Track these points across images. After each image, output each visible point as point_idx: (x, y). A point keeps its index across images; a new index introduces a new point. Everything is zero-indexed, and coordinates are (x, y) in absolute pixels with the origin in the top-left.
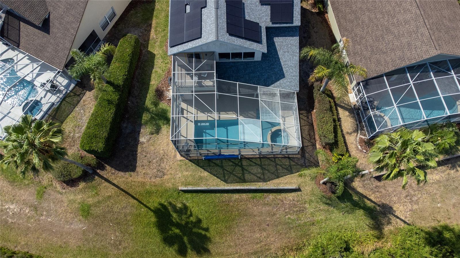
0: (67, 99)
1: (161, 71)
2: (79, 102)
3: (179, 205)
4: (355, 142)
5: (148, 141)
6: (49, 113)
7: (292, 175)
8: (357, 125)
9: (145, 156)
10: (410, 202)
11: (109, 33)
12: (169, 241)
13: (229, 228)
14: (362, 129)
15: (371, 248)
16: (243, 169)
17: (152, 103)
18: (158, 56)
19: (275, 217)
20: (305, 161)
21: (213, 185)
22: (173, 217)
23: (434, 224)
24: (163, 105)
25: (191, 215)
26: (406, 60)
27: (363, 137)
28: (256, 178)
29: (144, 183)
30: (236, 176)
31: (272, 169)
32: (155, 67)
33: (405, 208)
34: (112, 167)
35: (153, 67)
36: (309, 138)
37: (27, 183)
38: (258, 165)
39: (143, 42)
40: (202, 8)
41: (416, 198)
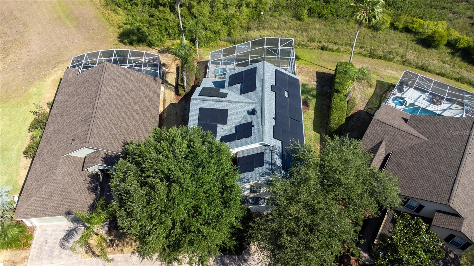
0: (376, 106)
5: (310, 82)
6: (387, 98)
9: (311, 76)
29: (310, 67)
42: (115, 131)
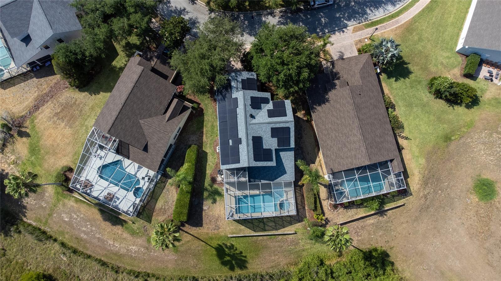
0: (158, 185)
1: (212, 164)
2: (165, 186)
3: (229, 244)
4: (327, 205)
5: (208, 209)
6: (148, 194)
7: (292, 226)
8: (329, 195)
9: (208, 218)
10: (357, 236)
11: (177, 140)
12: (224, 263)
13: (257, 255)
14: (331, 198)
15: (335, 261)
16: (264, 224)
17: (208, 185)
18: (209, 154)
19: (282, 248)
21: (248, 234)
22: (225, 251)
23: (368, 246)
24: (216, 186)
25: (236, 249)
26: (354, 165)
27: (332, 203)
28: (271, 228)
29: (208, 233)
30: (260, 228)
31: (281, 223)
32: (208, 161)
34: (189, 225)
35: (207, 161)
37: (141, 235)
38: (273, 221)
39: (200, 145)
40: (239, 144)
41: (360, 234)
42: (338, 106)
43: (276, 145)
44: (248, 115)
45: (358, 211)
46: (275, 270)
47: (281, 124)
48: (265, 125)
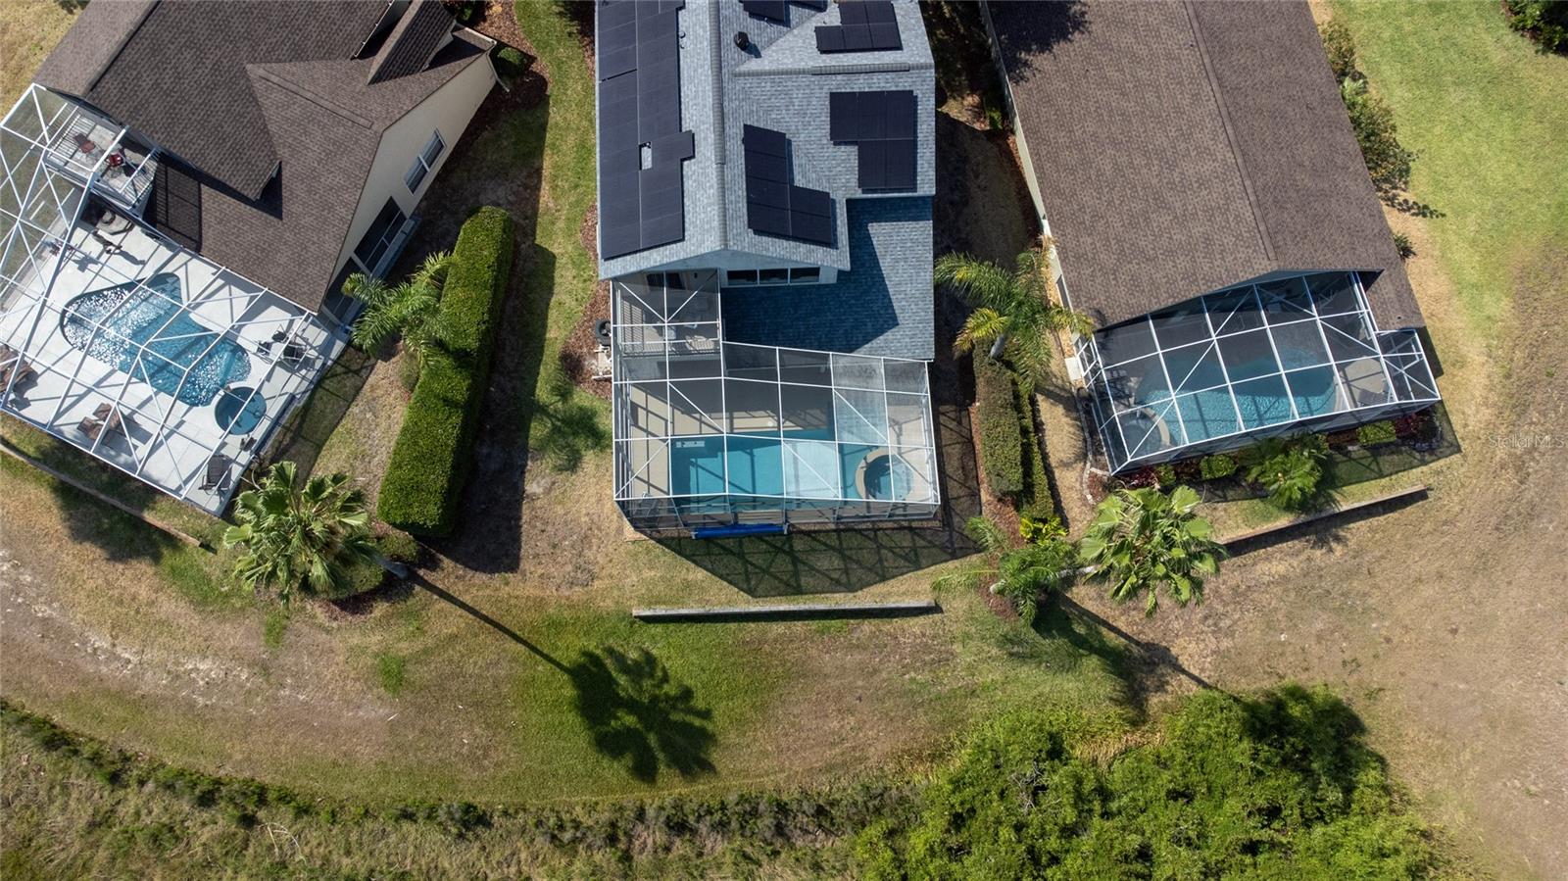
0: (328, 384)
1: (574, 303)
2: (358, 390)
3: (633, 655)
4: (1078, 485)
5: (548, 491)
6: (283, 422)
7: (920, 572)
8: (1085, 440)
9: (543, 531)
10: (1214, 632)
11: (425, 198)
12: (610, 744)
13: (762, 708)
14: (1097, 452)
15: (1114, 747)
16: (795, 561)
17: (553, 389)
18: (564, 261)
19: (876, 679)
20: (951, 535)
21: (720, 603)
22: (618, 684)
23: (1267, 684)
24: (583, 397)
25: (665, 679)
26: (1201, 282)
27: (1100, 472)
28: (827, 582)
29: (542, 599)
30: (776, 578)
31: (868, 557)
32: (556, 289)
33: (1202, 646)
34: (457, 561)
35: (550, 290)
36: (963, 478)
37: (238, 605)
38: (833, 548)
39: (521, 221)
40: (683, 160)
41: (1228, 622)
43: (853, 179)
44: (729, 38)
45: (1218, 514)
46: (844, 782)
47: (876, 77)
48: (804, 80)
